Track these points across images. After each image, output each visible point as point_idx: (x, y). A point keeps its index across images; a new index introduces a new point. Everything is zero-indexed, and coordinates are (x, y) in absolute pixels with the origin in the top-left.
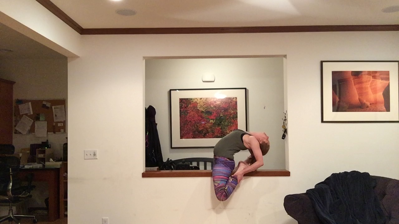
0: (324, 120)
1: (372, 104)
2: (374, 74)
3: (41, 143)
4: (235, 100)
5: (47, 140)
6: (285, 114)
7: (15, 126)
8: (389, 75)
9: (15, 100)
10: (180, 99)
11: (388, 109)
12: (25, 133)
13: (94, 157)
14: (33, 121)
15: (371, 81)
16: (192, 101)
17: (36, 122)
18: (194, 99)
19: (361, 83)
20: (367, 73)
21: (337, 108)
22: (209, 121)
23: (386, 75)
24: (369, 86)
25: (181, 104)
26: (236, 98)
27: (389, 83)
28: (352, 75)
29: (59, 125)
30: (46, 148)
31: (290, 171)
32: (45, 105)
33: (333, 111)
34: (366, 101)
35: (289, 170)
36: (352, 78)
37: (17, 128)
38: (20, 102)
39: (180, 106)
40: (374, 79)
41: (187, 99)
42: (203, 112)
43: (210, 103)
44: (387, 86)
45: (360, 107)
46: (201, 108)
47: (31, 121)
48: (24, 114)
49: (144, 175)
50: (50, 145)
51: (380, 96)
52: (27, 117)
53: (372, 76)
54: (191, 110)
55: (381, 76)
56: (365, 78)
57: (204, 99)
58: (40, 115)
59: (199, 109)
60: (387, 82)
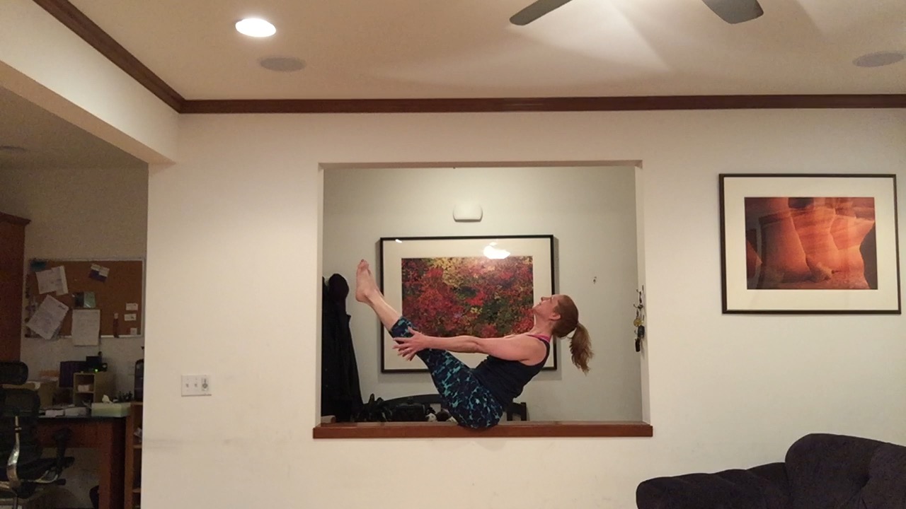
0: (729, 308)
1: (837, 271)
2: (839, 205)
3: (85, 360)
4: (527, 262)
5: (100, 353)
6: (640, 293)
7: (27, 320)
8: (873, 206)
9: (30, 260)
10: (402, 259)
11: (873, 284)
12: (49, 336)
13: (203, 390)
14: (67, 308)
15: (833, 220)
16: (431, 265)
17: (74, 311)
18: (435, 260)
19: (811, 223)
20: (823, 203)
21: (757, 279)
22: (470, 309)
23: (866, 207)
24: (829, 230)
25: (404, 270)
26: (531, 258)
27: (874, 224)
28: (790, 207)
29: (127, 318)
30: (96, 370)
31: (651, 425)
32: (98, 272)
33: (749, 287)
34: (824, 265)
35: (650, 421)
36: (790, 214)
37: (30, 325)
38: (40, 265)
39: (403, 276)
40: (839, 216)
41: (420, 259)
42: (455, 289)
43: (471, 269)
44: (871, 230)
45: (811, 278)
46: (450, 281)
47: (64, 309)
48: (50, 293)
49: (319, 433)
50: (106, 364)
51: (854, 253)
52: (54, 299)
53: (836, 210)
54: (428, 285)
55: (856, 209)
56: (820, 212)
57: (457, 260)
58: (85, 295)
59: (446, 282)
60: (869, 222)
